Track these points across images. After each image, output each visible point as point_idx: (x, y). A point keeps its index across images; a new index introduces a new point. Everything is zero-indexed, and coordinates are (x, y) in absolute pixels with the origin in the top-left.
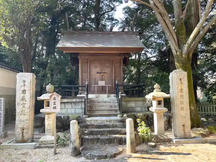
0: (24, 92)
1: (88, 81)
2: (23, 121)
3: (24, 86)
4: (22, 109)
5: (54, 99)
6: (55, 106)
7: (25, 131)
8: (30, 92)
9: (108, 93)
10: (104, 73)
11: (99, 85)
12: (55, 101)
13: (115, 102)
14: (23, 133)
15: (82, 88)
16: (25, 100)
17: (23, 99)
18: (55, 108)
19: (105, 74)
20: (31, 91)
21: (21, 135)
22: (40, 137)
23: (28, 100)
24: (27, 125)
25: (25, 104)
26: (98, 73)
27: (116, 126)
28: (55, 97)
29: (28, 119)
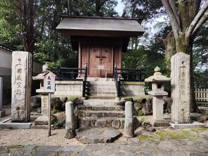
0: (19, 71)
1: (87, 64)
2: (19, 100)
4: (18, 89)
5: (49, 78)
7: (20, 111)
8: (26, 71)
9: (107, 77)
10: (103, 57)
11: (98, 69)
12: (49, 80)
13: (113, 85)
14: (19, 113)
15: (81, 71)
16: (21, 79)
17: (19, 78)
21: (17, 114)
22: (37, 117)
23: (23, 80)
24: (23, 104)
25: (21, 83)
26: (97, 57)
27: (113, 109)
28: (50, 77)
29: (24, 99)
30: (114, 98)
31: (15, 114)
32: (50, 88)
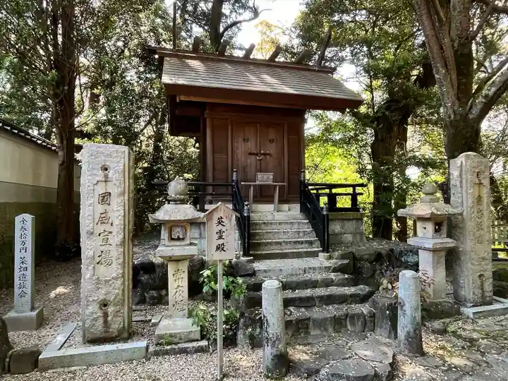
0: (105, 198)
2: (107, 281)
3: (106, 181)
4: (102, 248)
5: (220, 222)
6: (221, 242)
7: (111, 309)
8: (124, 200)
10: (265, 154)
12: (220, 227)
13: (303, 223)
14: (106, 315)
15: (213, 190)
16: (110, 221)
17: (104, 219)
18: (220, 248)
19: (268, 157)
20: (126, 198)
21: (101, 321)
23: (116, 222)
24: (117, 291)
25: (110, 233)
26: (250, 154)
27: (328, 283)
28: (222, 218)
29: (120, 275)
30: (315, 254)
31: (95, 320)
32: (223, 249)
